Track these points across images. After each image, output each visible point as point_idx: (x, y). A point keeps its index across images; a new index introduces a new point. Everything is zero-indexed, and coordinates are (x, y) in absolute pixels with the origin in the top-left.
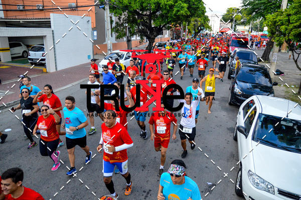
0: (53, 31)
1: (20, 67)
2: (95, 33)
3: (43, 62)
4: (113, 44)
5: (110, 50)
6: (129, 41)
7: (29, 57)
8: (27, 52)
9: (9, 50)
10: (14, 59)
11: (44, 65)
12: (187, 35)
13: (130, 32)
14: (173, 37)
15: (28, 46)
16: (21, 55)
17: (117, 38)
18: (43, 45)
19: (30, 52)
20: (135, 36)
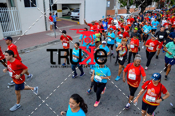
0: (85, 1)
1: (66, 21)
2: (109, 3)
3: (78, 18)
4: (118, 10)
5: (116, 14)
6: (128, 8)
7: (71, 15)
8: (70, 13)
9: (62, 11)
10: (64, 16)
11: (78, 20)
12: (169, 5)
13: (130, 3)
14: (158, 7)
15: (71, 9)
16: (67, 14)
17: (121, 6)
18: (79, 9)
19: (72, 12)
20: (132, 6)
